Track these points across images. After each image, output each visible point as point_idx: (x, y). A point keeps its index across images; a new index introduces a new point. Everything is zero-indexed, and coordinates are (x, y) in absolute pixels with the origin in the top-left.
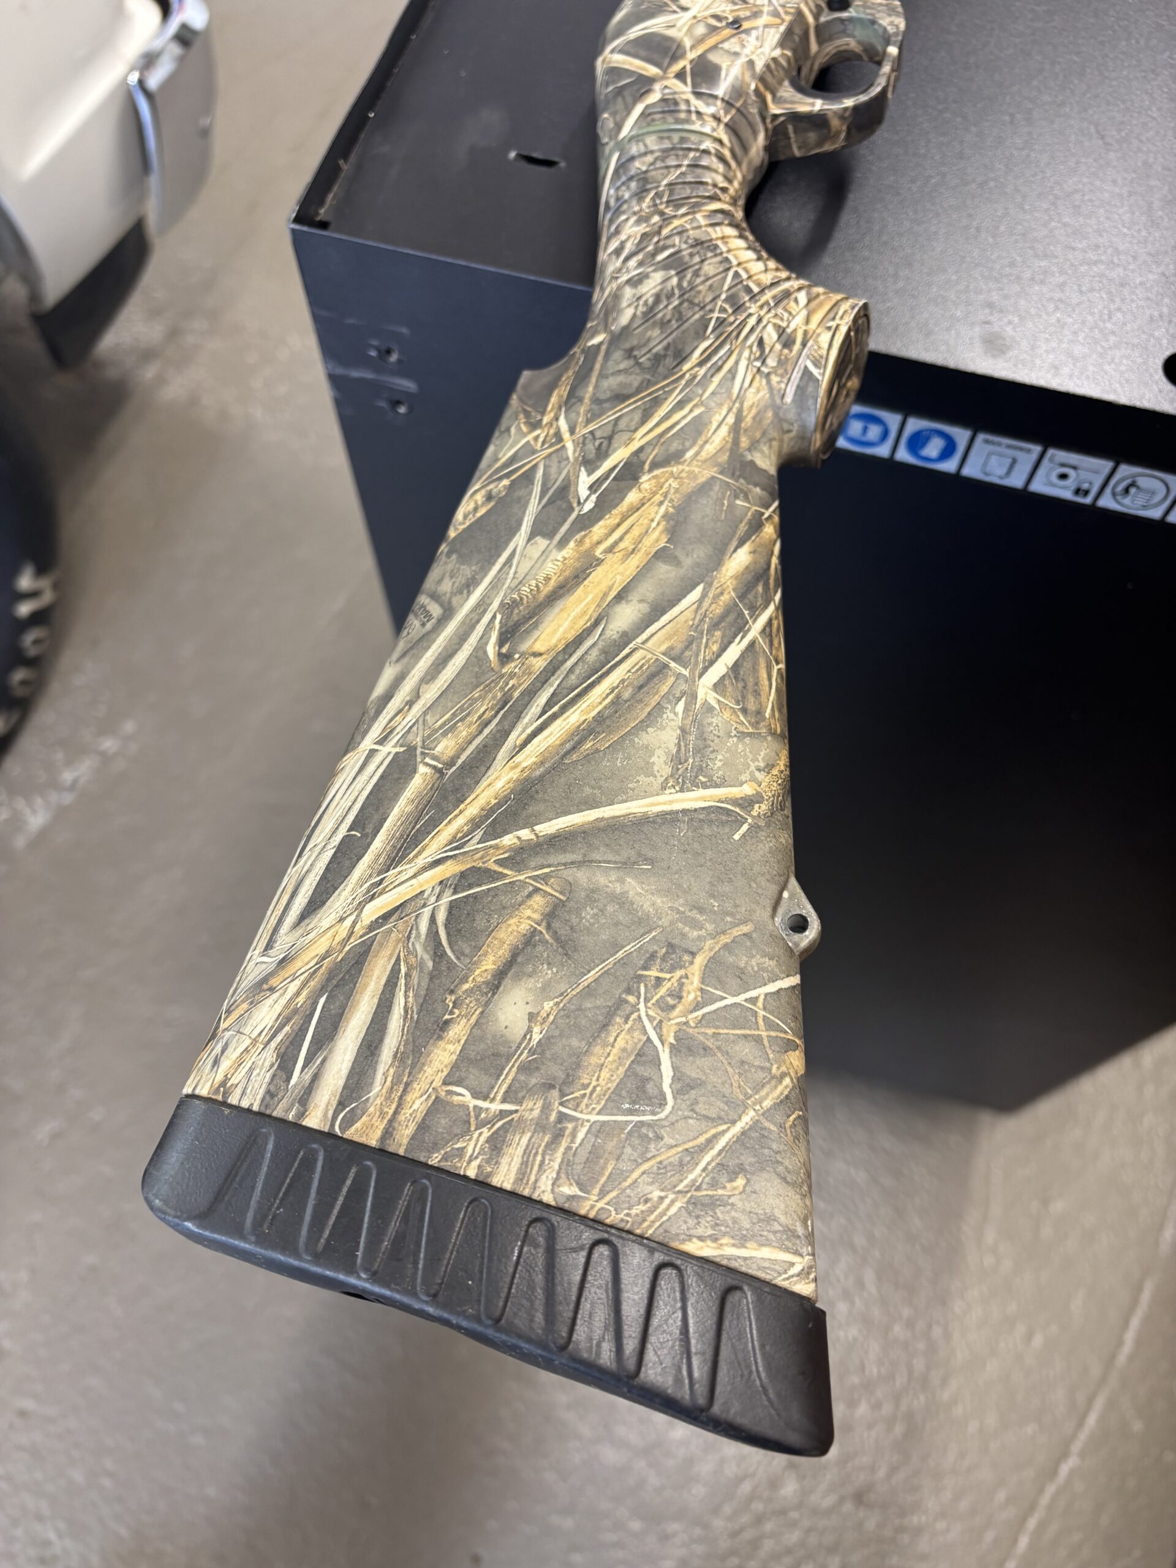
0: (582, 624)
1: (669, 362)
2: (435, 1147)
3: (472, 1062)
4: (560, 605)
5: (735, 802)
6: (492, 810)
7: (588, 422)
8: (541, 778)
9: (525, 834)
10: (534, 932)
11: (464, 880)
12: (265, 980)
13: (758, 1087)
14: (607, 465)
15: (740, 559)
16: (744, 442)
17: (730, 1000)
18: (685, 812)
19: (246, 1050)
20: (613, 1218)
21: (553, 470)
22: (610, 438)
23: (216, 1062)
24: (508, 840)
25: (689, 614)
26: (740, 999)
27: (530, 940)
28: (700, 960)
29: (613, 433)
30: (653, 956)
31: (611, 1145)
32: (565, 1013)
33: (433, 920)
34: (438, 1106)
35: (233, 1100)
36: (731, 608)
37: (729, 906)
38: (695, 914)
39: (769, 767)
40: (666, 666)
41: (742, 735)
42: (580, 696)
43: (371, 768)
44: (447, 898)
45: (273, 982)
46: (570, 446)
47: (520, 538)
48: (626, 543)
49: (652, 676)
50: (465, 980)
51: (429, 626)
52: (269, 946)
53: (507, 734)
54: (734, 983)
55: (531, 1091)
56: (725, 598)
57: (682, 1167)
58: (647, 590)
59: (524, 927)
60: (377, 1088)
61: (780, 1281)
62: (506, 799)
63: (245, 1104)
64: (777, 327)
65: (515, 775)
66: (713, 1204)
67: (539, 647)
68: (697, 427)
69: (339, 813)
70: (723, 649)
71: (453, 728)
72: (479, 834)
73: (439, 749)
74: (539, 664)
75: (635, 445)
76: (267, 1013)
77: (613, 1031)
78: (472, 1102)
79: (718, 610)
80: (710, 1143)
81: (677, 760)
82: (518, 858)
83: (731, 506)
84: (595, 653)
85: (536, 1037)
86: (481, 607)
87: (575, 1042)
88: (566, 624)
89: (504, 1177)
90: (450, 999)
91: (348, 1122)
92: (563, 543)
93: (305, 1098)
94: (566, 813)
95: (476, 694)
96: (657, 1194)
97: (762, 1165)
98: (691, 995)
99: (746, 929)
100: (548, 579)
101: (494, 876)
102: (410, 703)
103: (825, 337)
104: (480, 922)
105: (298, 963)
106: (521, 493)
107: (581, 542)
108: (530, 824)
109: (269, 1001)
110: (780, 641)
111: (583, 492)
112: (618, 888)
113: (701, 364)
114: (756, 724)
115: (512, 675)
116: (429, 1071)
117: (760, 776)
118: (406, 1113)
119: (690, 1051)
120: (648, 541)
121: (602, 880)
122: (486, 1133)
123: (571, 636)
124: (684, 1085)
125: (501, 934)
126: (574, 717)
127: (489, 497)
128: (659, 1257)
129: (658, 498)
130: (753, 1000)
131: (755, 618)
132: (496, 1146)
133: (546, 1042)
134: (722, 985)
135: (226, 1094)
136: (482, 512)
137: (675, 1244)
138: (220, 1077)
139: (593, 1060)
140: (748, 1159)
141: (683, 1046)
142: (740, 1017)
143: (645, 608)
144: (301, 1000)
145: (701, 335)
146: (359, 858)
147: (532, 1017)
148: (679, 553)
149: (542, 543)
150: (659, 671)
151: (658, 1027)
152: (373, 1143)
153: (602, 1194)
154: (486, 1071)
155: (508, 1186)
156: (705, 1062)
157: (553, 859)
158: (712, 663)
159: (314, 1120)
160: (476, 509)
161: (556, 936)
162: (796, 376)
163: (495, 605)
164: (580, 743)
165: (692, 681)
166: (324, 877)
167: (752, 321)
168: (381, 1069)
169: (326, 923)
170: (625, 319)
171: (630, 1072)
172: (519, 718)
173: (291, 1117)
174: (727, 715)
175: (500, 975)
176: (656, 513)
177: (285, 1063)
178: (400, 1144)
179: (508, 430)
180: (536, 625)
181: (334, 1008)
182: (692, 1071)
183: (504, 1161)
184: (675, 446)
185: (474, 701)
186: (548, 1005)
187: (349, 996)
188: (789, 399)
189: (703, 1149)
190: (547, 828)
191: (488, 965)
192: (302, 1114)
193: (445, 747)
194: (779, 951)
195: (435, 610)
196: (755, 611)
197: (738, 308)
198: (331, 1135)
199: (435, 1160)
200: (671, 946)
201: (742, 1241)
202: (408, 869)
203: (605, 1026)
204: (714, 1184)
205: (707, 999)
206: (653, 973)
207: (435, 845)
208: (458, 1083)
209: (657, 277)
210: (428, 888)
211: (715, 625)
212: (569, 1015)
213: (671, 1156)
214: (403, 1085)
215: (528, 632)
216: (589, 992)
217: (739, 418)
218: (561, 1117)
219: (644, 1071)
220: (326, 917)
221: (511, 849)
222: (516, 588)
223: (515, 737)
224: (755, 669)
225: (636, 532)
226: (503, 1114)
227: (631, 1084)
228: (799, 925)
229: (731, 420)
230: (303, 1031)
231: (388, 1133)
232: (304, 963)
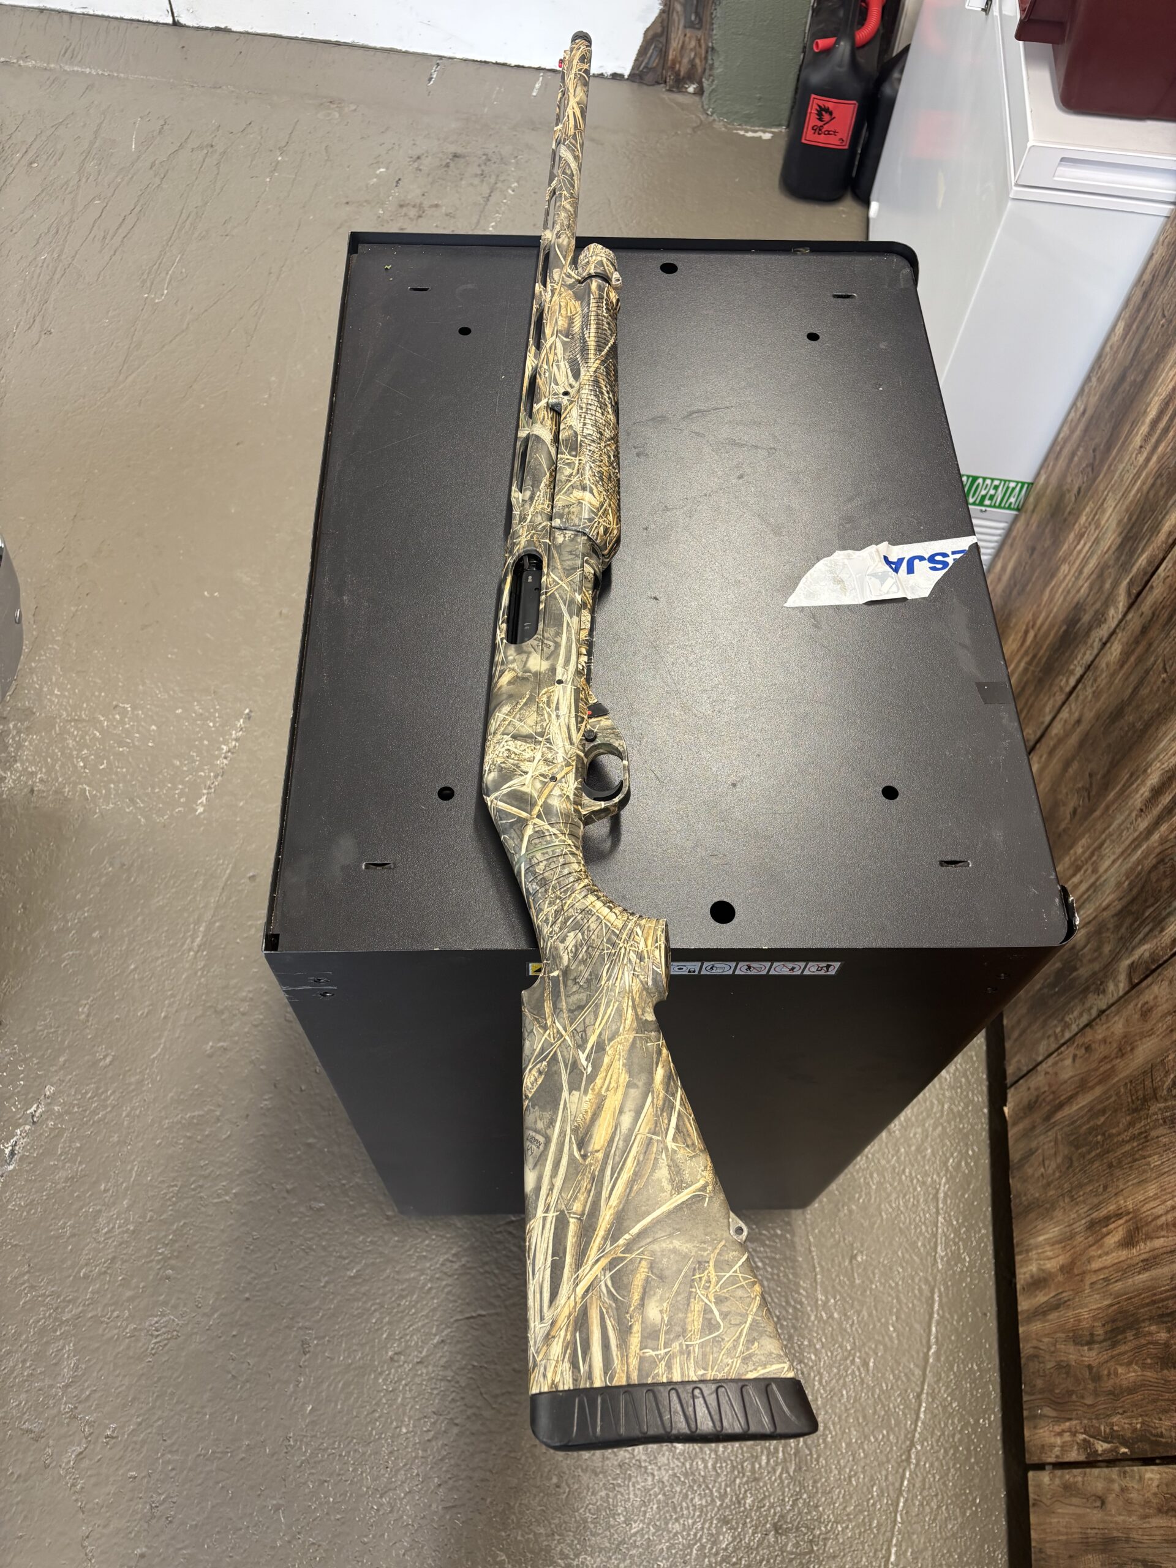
0: (610, 1130)
1: (594, 982)
2: (648, 1376)
3: (648, 1338)
4: (597, 1123)
5: (699, 1190)
6: (609, 1231)
7: (571, 1024)
8: (623, 1209)
9: (627, 1236)
10: (648, 1277)
11: (612, 1264)
12: (548, 1334)
13: (749, 1306)
14: (589, 1046)
15: (660, 1074)
16: (639, 1011)
17: (728, 1275)
18: (683, 1203)
19: (556, 1366)
20: (719, 1376)
21: (565, 1053)
22: (585, 1031)
23: (545, 1376)
24: (621, 1242)
25: (651, 1110)
26: (731, 1273)
27: (647, 1280)
28: (712, 1263)
29: (585, 1028)
30: (694, 1269)
31: (708, 1349)
32: (672, 1305)
33: (607, 1286)
34: (642, 1360)
35: (561, 1388)
36: (665, 1099)
37: (713, 1236)
38: (703, 1245)
39: (706, 1167)
40: (651, 1139)
41: (691, 1157)
42: (623, 1165)
43: (548, 1225)
44: (608, 1275)
45: (553, 1333)
46: (567, 1038)
47: (565, 1094)
48: (613, 1084)
49: (648, 1145)
50: (630, 1306)
51: (541, 1148)
52: (542, 1319)
53: (600, 1193)
54: (726, 1267)
55: (673, 1340)
56: (661, 1095)
57: (735, 1347)
58: (630, 1105)
59: (643, 1276)
60: (616, 1362)
61: (783, 1376)
62: (613, 1223)
63: (566, 1388)
64: (634, 952)
65: (612, 1211)
66: (750, 1356)
67: (597, 1147)
68: (619, 1012)
69: (543, 1250)
70: (669, 1121)
71: (576, 1197)
72: (608, 1243)
73: (575, 1208)
74: (600, 1155)
75: (597, 1032)
76: (557, 1348)
77: (692, 1305)
78: (653, 1353)
79: (661, 1103)
80: (741, 1333)
81: (672, 1181)
82: (628, 1248)
83: (647, 1048)
84: (621, 1143)
85: (666, 1319)
86: (562, 1133)
87: (680, 1315)
88: (604, 1133)
89: (677, 1377)
90: (628, 1316)
91: (611, 1380)
92: (586, 1092)
93: (590, 1376)
94: (639, 1221)
95: (579, 1178)
96: (730, 1361)
97: (761, 1334)
98: (714, 1279)
99: (723, 1243)
100: (586, 1112)
101: (622, 1259)
102: (551, 1189)
103: (657, 952)
104: (625, 1280)
105: (559, 1323)
106: (555, 1068)
107: (593, 1089)
108: (627, 1232)
109: (555, 1343)
110: (688, 1105)
111: (584, 1063)
112: (671, 1246)
113: (608, 980)
114: (694, 1151)
115: (591, 1164)
116: (632, 1347)
117: (704, 1174)
118: (631, 1367)
119: (721, 1301)
120: (621, 1080)
121: (664, 1245)
122: (663, 1363)
123: (608, 1138)
124: (724, 1315)
125: (636, 1282)
126: (625, 1176)
127: (540, 1073)
128: (740, 1384)
129: (617, 1057)
130: (735, 1272)
131: (675, 1099)
132: (669, 1367)
133: (670, 1319)
134: (723, 1270)
135: (556, 1387)
136: (540, 1081)
137: (744, 1377)
138: (550, 1381)
139: (690, 1320)
140: (755, 1334)
141: (719, 1301)
142: (734, 1280)
143: (632, 1114)
144: (569, 1337)
145: (602, 964)
146: (563, 1268)
147: (661, 1312)
148: (635, 1081)
149: (576, 1093)
150: (650, 1142)
151: (707, 1297)
152: (624, 1383)
153: (712, 1369)
154: (653, 1339)
155: (679, 1380)
156: (728, 1303)
157: (643, 1243)
158: (668, 1129)
159: (598, 1383)
160: (536, 1080)
161: (655, 1275)
162: (650, 973)
163: (569, 1131)
164: (631, 1188)
165: (663, 1142)
166: (552, 1282)
167: (623, 951)
168: (614, 1353)
169: (563, 1301)
170: (565, 962)
171: (704, 1319)
172: (602, 1184)
173: (588, 1386)
174: (682, 1151)
175: (642, 1299)
176: (619, 1064)
177: (575, 1365)
178: (635, 1380)
179: (532, 1031)
180: (591, 1137)
181: (584, 1335)
182: (725, 1309)
183: (674, 1371)
184: (614, 1027)
185: (579, 1181)
186: (665, 1305)
187: (588, 1328)
188: (650, 983)
189: (739, 1337)
190: (635, 1230)
191: (636, 1297)
192: (592, 1383)
193: (577, 1207)
194: (738, 1247)
195: (541, 1139)
196: (674, 1095)
197: (614, 945)
198: (607, 1387)
199: (650, 1381)
200: (700, 1263)
201: (764, 1366)
202: (586, 1268)
203: (688, 1305)
204: (748, 1349)
205: (719, 1278)
206: (697, 1276)
207: (593, 1253)
208: (646, 1348)
209: (571, 935)
210: (598, 1273)
211: (662, 1111)
212: (674, 1308)
213: (729, 1345)
214: (625, 1356)
215: (589, 1141)
216: (678, 1293)
217: (633, 1001)
218: (687, 1346)
219: (708, 1316)
220: (562, 1298)
221: (624, 1245)
222: (574, 1120)
223: (605, 1194)
224: (684, 1124)
225: (615, 1077)
226: (666, 1354)
227: (706, 1323)
228: (739, 1230)
229: (630, 1003)
230: (575, 1350)
231: (628, 1377)
232: (562, 1321)
